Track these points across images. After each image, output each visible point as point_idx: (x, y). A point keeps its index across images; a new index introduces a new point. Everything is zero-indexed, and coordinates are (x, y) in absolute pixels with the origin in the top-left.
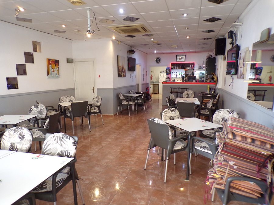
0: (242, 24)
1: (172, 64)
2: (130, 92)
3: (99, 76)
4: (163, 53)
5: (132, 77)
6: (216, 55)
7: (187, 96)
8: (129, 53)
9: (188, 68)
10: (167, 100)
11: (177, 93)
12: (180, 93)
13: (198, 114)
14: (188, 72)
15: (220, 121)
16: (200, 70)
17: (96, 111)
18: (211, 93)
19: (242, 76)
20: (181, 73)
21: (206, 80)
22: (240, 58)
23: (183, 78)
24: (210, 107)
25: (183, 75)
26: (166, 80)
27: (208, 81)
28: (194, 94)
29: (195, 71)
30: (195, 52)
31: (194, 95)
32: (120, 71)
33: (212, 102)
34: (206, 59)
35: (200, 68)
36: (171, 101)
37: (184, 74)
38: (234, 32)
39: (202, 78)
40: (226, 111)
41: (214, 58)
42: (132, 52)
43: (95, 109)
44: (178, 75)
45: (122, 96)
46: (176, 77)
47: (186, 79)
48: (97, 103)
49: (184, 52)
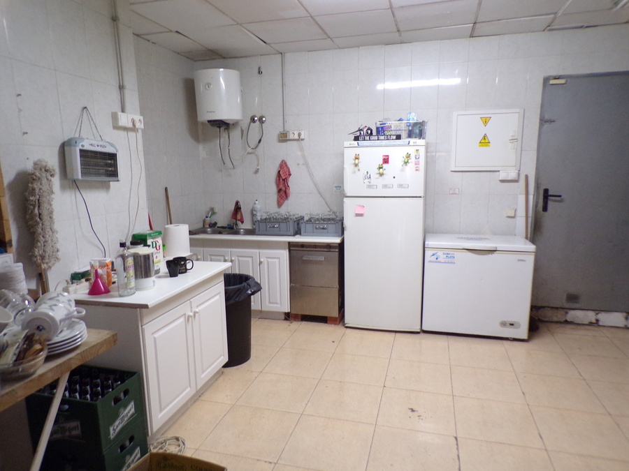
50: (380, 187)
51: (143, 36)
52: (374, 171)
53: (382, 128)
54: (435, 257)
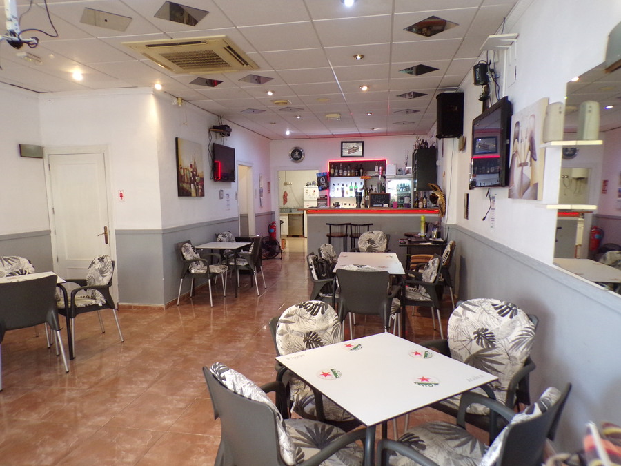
0: (517, 37)
1: (331, 163)
2: (220, 237)
3: (121, 196)
4: (309, 138)
5: (225, 196)
6: (439, 136)
7: (368, 245)
8: (213, 134)
9: (371, 174)
10: (311, 261)
11: (345, 236)
12: (352, 236)
13: (399, 304)
14: (370, 182)
15: (471, 340)
16: (400, 179)
17: (94, 302)
18: (431, 237)
19: (531, 190)
20: (354, 185)
21: (415, 202)
22: (517, 137)
23: (359, 198)
24: (432, 281)
25: (359, 191)
26: (318, 204)
27: (421, 206)
28: (386, 240)
29: (387, 180)
30: (387, 134)
31: (388, 242)
32: (184, 182)
33: (437, 265)
34: (413, 151)
35: (400, 173)
36: (322, 264)
37: (362, 189)
38: (491, 67)
39: (406, 198)
40: (490, 305)
41: (433, 147)
42: (224, 130)
43: (93, 298)
44: (346, 190)
45: (191, 250)
46: (343, 196)
47: (366, 201)
48: (101, 278)
49: (360, 135)
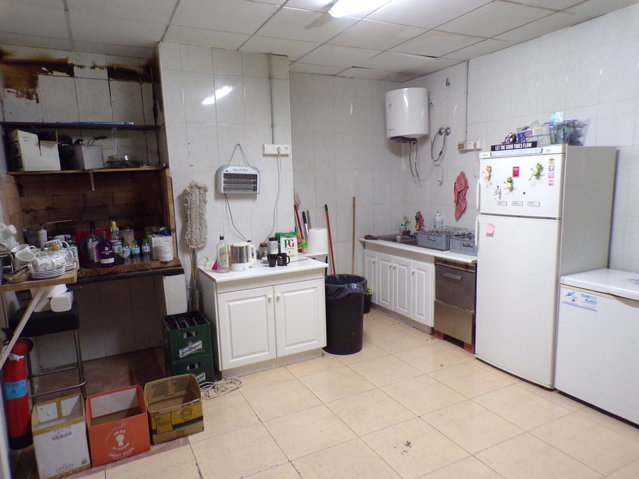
50: (509, 204)
51: (339, 75)
52: (505, 186)
53: (523, 134)
54: (571, 297)
